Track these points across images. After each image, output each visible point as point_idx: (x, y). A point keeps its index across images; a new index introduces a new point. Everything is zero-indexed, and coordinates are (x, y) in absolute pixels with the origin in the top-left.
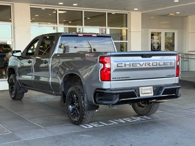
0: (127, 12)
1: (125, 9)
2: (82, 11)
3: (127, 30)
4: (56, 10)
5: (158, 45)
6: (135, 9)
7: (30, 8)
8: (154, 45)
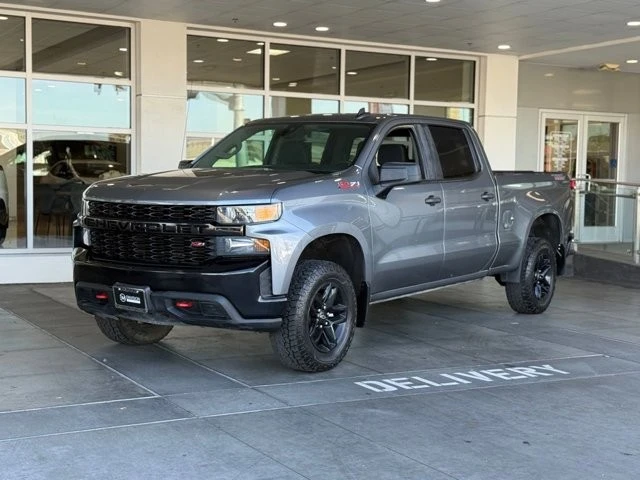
0: (475, 56)
1: (470, 47)
2: (340, 50)
3: (472, 110)
4: (264, 46)
5: (566, 159)
6: (501, 47)
7: (186, 37)
8: (554, 159)
